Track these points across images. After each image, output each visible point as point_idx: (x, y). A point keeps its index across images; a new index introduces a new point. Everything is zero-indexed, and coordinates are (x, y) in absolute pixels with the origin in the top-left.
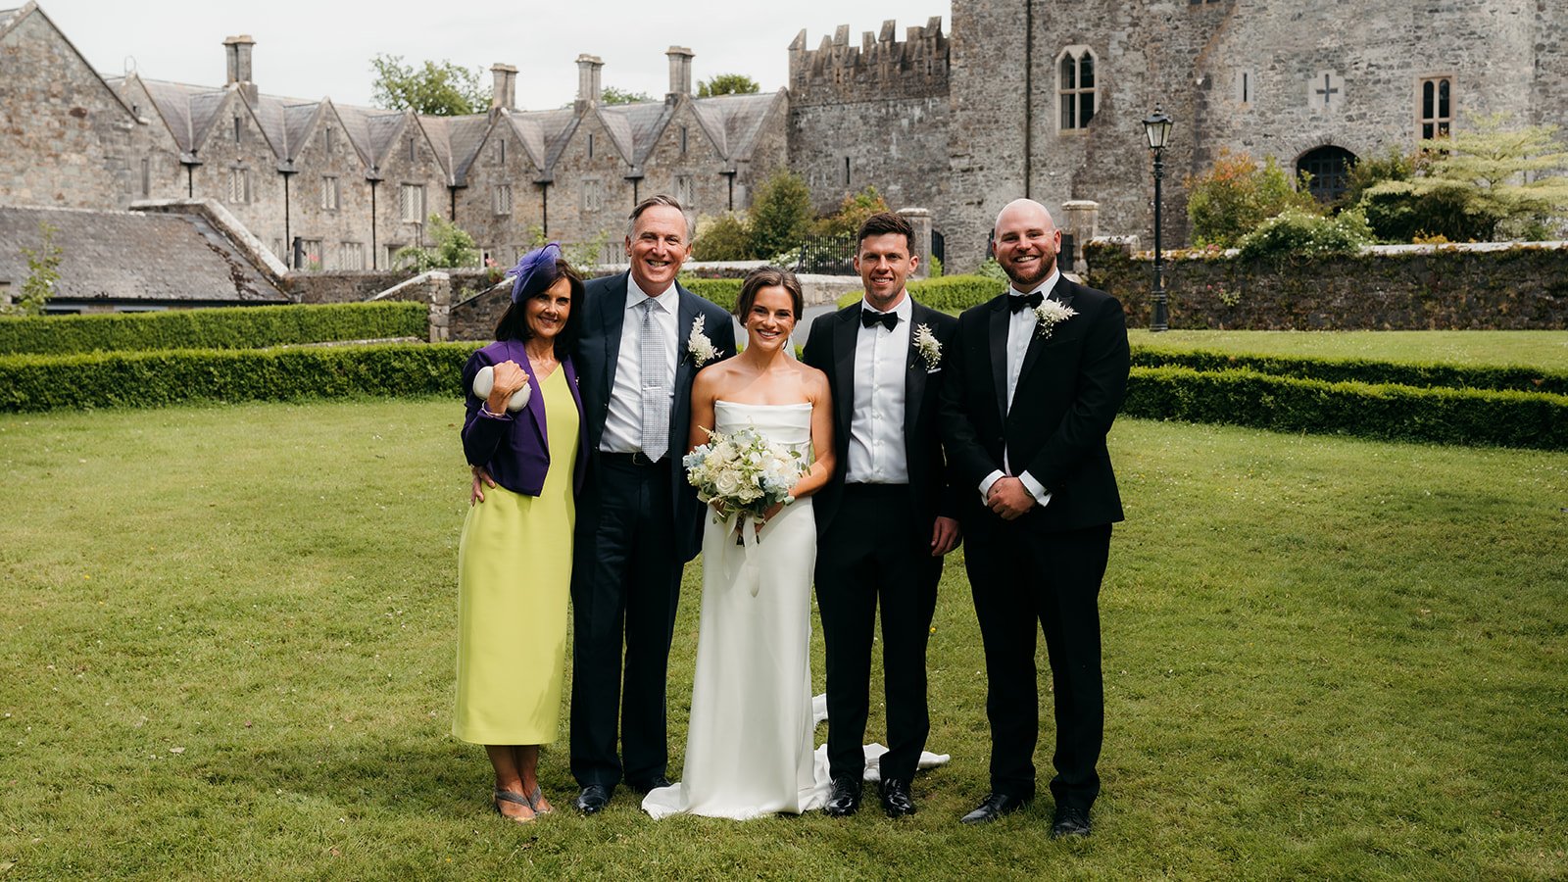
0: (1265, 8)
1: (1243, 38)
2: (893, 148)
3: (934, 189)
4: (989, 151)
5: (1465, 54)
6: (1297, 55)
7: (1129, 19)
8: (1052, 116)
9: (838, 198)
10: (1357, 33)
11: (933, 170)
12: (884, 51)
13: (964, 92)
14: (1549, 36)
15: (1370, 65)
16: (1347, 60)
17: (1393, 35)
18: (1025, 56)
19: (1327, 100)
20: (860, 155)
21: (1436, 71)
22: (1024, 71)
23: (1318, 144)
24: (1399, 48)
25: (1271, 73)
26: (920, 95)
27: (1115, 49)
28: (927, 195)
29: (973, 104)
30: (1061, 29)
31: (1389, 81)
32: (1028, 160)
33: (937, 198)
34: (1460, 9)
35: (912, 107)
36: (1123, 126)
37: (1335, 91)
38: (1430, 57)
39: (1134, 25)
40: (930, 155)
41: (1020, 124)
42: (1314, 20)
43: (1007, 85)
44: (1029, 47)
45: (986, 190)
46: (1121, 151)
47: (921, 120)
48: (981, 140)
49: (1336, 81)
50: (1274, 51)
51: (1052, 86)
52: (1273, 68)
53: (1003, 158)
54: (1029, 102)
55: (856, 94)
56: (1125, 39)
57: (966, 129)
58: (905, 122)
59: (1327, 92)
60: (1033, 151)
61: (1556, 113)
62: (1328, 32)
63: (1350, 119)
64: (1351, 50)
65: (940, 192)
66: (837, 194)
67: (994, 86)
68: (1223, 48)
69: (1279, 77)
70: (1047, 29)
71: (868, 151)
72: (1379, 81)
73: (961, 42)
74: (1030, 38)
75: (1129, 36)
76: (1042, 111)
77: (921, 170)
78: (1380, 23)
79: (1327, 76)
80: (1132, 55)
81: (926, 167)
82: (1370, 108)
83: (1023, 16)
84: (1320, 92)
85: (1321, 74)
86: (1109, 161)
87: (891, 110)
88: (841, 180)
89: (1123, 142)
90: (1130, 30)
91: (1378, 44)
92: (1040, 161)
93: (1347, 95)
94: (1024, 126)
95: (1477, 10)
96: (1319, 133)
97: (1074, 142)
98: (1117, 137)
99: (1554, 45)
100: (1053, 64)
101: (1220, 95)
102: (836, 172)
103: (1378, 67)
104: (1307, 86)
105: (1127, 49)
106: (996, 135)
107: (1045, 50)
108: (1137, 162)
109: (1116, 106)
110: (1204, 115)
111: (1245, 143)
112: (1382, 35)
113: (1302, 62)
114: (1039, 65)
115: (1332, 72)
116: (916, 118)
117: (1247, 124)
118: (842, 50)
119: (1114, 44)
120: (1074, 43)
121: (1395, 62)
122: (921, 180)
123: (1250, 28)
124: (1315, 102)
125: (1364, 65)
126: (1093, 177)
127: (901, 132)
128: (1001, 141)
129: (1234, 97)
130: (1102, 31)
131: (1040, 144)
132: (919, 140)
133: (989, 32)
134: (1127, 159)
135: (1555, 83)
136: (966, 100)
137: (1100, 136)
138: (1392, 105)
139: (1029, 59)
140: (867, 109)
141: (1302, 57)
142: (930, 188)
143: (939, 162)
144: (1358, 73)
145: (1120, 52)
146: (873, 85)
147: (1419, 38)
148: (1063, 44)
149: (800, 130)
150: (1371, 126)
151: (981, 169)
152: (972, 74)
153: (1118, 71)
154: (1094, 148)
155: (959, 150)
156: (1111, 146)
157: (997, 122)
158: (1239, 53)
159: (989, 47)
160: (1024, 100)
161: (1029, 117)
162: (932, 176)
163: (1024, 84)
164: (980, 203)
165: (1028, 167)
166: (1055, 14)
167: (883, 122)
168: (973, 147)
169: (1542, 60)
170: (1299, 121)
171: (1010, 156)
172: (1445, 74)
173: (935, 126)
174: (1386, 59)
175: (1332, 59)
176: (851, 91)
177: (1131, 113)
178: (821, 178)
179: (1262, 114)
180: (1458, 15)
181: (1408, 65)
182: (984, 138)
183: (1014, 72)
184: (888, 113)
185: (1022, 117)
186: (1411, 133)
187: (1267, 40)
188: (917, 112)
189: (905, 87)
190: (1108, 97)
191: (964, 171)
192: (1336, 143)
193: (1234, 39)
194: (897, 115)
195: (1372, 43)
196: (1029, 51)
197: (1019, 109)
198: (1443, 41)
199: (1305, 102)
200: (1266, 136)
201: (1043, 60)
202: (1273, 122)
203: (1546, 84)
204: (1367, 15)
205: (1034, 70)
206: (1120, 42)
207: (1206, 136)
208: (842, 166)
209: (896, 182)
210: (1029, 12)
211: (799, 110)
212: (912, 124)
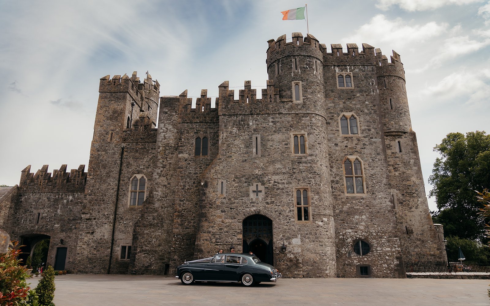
0: (231, 157)
1: (221, 168)
2: (59, 211)
3: (73, 227)
4: (99, 212)
5: (313, 180)
6: (245, 176)
7: (162, 165)
8: (127, 200)
9: (32, 228)
10: (269, 169)
11: (74, 220)
12: (61, 175)
13: (91, 188)
14: (335, 177)
15: (275, 182)
16: (265, 179)
17: (284, 171)
18: (118, 177)
19: (257, 195)
20: (44, 212)
21: (302, 185)
22: (117, 182)
23: (254, 213)
24: (286, 176)
25: (233, 183)
26: (73, 192)
27: (155, 176)
28: (70, 229)
29: (94, 193)
30: (133, 168)
31: (283, 189)
32: (115, 217)
33: (74, 231)
34: (310, 163)
35: (69, 196)
36: (157, 205)
37: (261, 191)
38: (299, 180)
39: (163, 167)
40: (74, 214)
41: (113, 202)
42: (251, 163)
43: (109, 187)
44: (120, 173)
45: (96, 228)
46: (156, 214)
47: (72, 201)
48: (96, 207)
49: (261, 188)
50: (235, 174)
51: (128, 188)
52: (234, 181)
53: (105, 215)
54: (118, 194)
55: (47, 190)
56: (160, 172)
57: (90, 203)
58: (65, 201)
59: (257, 192)
60: (118, 213)
61: (341, 207)
62: (257, 168)
63: (267, 203)
64: (267, 175)
65: (75, 228)
66: (32, 227)
67: (104, 187)
68: (213, 171)
69: (237, 184)
70: (128, 167)
71: (48, 211)
72: (279, 189)
73: (92, 169)
74: (121, 170)
75: (161, 171)
76: (123, 198)
77: (69, 219)
78: (278, 166)
79: (257, 185)
80: (162, 178)
81: (71, 218)
82: (276, 199)
83: (119, 162)
84: (254, 191)
85: (255, 184)
86: (150, 218)
87: (60, 196)
88: (35, 222)
89: (156, 211)
90: (162, 169)
91: (277, 174)
92: (120, 217)
93: (266, 193)
94: (115, 203)
95: (316, 164)
96: (254, 208)
97: (135, 210)
98: (154, 209)
99: (337, 181)
100: (129, 180)
101: (211, 190)
102: (33, 219)
103: (278, 183)
104: (249, 189)
105: (160, 176)
106: (103, 206)
107: (127, 175)
108: (162, 219)
109: (155, 197)
110: (204, 198)
111: (222, 211)
112: (279, 171)
113: (247, 179)
114: (123, 180)
115: (259, 184)
116: (70, 200)
117: (223, 203)
118: (44, 173)
119: (155, 174)
120: (138, 173)
121: (285, 181)
122: (68, 223)
123: (224, 164)
124: (252, 196)
125: (273, 182)
126: (143, 224)
127: (63, 205)
128: (105, 208)
129: (217, 191)
130: (150, 170)
131: (121, 210)
132: (70, 208)
133: (104, 167)
134: (158, 218)
135: (339, 195)
136: (92, 191)
137: (147, 208)
138: (285, 199)
139: (119, 178)
140: (51, 195)
141: (247, 177)
142: (72, 226)
143: (77, 217)
144: (270, 185)
145: (158, 177)
146: (54, 187)
147: (294, 173)
148: (134, 173)
149: (21, 202)
150: (276, 207)
151: (95, 219)
152: (95, 182)
153: (156, 184)
154: (145, 213)
155: (86, 211)
156: (151, 212)
157: (104, 201)
158: (220, 173)
159: (104, 172)
160: (116, 193)
161: (117, 200)
162: (73, 222)
163: (117, 187)
164: (92, 233)
165: (115, 219)
166: (132, 162)
167: (56, 201)
168: (92, 210)
169: (334, 186)
170: (245, 203)
171: (107, 215)
172: (305, 187)
173: (77, 203)
174: (281, 180)
175: (260, 179)
176: (45, 189)
177: (160, 200)
178: (26, 221)
179: (230, 199)
180: (309, 165)
181: (290, 183)
182: (98, 207)
183: (113, 183)
184: (58, 197)
185: (115, 200)
186: (293, 210)
187: (232, 169)
188: (71, 198)
189: (67, 188)
190: (152, 193)
191: (87, 219)
192: (262, 213)
193: (217, 168)
194: (62, 198)
195: (275, 173)
196: (120, 175)
197: (113, 196)
198: (304, 174)
199: (248, 195)
200: (231, 208)
201: (125, 179)
202: (234, 203)
203: (336, 195)
204: (273, 162)
205: (121, 182)
206: (157, 173)
207: (205, 207)
208: (36, 217)
209: (58, 224)
210: (121, 161)
211: (22, 194)
212: (68, 202)
